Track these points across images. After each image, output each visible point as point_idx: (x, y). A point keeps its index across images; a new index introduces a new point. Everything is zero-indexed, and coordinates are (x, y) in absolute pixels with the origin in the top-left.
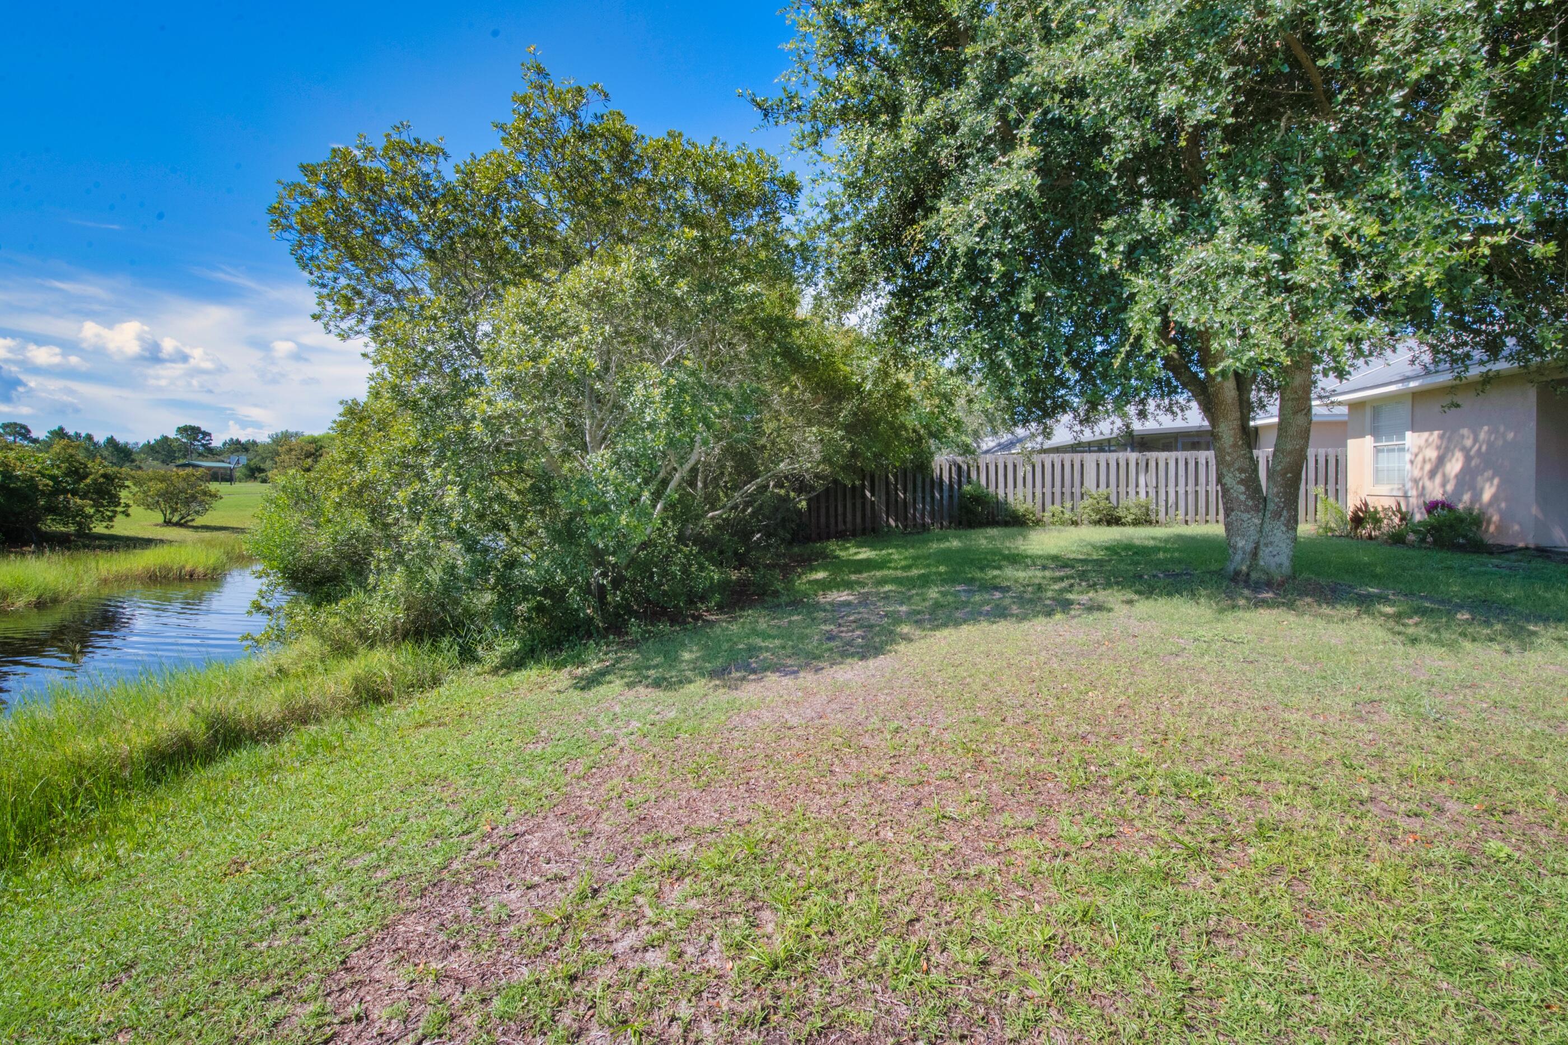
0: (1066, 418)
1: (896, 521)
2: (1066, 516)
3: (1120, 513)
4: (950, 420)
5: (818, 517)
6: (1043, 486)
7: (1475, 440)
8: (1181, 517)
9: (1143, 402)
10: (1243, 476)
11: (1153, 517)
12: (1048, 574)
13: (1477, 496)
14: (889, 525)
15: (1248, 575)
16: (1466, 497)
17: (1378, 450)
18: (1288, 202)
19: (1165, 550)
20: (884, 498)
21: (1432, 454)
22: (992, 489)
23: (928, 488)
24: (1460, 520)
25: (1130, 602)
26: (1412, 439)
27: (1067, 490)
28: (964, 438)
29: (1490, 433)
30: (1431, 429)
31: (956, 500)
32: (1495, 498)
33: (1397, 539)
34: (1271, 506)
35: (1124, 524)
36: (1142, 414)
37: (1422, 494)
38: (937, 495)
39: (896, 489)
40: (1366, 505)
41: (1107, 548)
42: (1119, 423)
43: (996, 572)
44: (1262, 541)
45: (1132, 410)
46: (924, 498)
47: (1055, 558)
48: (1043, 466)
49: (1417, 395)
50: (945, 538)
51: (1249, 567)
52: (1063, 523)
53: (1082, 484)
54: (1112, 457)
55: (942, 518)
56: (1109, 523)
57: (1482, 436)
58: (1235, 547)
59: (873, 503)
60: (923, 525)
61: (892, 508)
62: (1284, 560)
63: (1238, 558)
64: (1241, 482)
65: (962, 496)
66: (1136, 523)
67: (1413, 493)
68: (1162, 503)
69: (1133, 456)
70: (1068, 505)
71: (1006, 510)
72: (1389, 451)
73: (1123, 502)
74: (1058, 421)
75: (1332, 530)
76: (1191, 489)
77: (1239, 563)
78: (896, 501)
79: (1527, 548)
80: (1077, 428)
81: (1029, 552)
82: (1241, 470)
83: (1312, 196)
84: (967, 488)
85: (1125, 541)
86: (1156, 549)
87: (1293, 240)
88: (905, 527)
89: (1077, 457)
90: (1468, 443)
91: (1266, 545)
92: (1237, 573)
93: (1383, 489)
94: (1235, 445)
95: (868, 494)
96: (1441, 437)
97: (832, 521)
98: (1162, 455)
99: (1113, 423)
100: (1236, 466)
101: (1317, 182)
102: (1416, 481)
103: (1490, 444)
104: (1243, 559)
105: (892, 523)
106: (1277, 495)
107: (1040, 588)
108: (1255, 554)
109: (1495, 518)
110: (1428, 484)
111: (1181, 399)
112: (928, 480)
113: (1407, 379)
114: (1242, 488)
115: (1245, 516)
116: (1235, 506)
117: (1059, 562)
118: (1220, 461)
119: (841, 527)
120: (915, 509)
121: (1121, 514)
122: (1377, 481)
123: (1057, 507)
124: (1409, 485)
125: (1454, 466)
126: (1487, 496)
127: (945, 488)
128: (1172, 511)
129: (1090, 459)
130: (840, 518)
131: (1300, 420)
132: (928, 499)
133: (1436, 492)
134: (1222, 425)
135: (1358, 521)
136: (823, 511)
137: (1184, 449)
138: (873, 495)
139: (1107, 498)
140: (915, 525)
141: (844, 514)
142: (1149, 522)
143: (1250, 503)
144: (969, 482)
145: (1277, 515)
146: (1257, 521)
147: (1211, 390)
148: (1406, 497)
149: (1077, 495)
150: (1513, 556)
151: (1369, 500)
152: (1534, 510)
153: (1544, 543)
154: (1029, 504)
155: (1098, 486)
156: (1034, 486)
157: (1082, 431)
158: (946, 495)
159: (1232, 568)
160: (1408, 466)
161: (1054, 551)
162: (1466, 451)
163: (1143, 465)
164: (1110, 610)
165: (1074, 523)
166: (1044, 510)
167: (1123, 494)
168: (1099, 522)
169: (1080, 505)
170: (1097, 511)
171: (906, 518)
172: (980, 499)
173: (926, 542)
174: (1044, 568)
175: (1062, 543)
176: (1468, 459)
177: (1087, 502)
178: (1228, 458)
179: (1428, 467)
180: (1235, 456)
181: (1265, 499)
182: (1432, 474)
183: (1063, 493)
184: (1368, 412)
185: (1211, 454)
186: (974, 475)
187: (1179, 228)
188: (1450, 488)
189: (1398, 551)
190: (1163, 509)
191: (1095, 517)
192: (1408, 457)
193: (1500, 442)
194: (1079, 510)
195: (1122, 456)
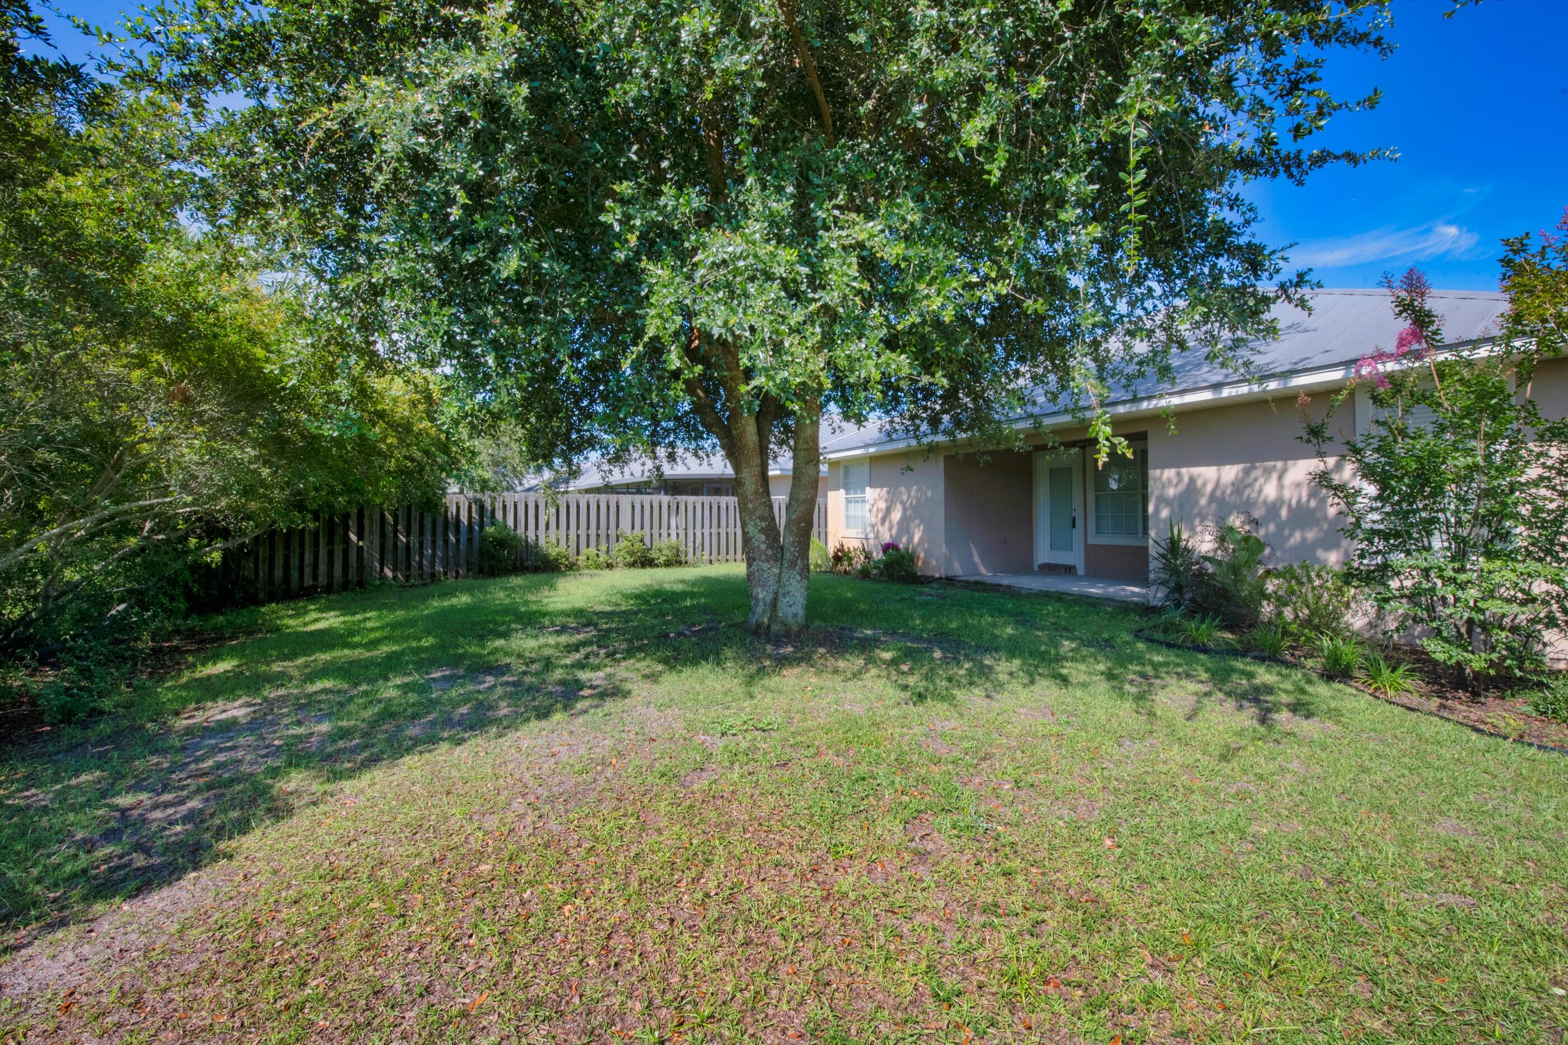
0: (594, 456)
1: (394, 570)
2: (601, 559)
3: (653, 554)
4: (463, 450)
5: (271, 569)
6: (578, 528)
7: (909, 496)
8: (706, 557)
9: (672, 445)
10: (764, 524)
11: (683, 558)
12: (564, 639)
13: (910, 539)
14: (383, 577)
15: (769, 627)
16: (904, 539)
17: (848, 501)
18: (813, 215)
19: (692, 595)
20: (377, 542)
21: (882, 505)
22: (520, 531)
23: (439, 530)
24: (903, 557)
25: (652, 677)
26: (871, 493)
27: (603, 532)
28: (480, 472)
29: (917, 491)
30: (882, 487)
31: (476, 544)
32: (921, 540)
33: (864, 574)
34: (788, 556)
35: (656, 566)
36: (672, 457)
37: (877, 537)
38: (452, 538)
39: (396, 531)
40: (842, 545)
41: (637, 597)
42: (650, 464)
43: (500, 643)
44: (781, 591)
45: (661, 452)
46: (434, 542)
47: (578, 613)
48: (578, 507)
49: (874, 459)
50: (451, 593)
51: (770, 619)
52: (598, 567)
53: (618, 526)
54: (647, 499)
55: (458, 565)
56: (643, 565)
57: (913, 493)
58: (757, 599)
59: (360, 549)
60: (433, 575)
61: (389, 556)
62: (799, 610)
63: (759, 610)
64: (762, 531)
65: (483, 539)
66: (668, 564)
67: (871, 536)
68: (691, 544)
69: (665, 499)
70: (603, 547)
71: (537, 554)
72: (857, 502)
73: (657, 544)
74: (586, 458)
75: (820, 566)
76: (714, 531)
77: (760, 615)
78: (395, 545)
79: (941, 578)
80: (606, 467)
81: (551, 608)
82: (762, 518)
83: (837, 212)
84: (490, 530)
85: (656, 587)
86: (684, 595)
87: (821, 257)
88: (407, 578)
89: (613, 498)
90: (905, 497)
91: (784, 595)
92: (759, 626)
93: (852, 533)
94: (756, 492)
95: (354, 537)
96: (888, 492)
97: (295, 574)
98: (691, 499)
99: (643, 464)
100: (758, 514)
101: (841, 199)
102: (873, 526)
103: (918, 500)
104: (764, 611)
105: (389, 573)
106: (793, 544)
107: (548, 664)
108: (774, 605)
109: (922, 555)
110: (881, 528)
111: (707, 444)
112: (440, 520)
113: (867, 446)
114: (763, 537)
115: (766, 566)
116: (757, 555)
117: (583, 618)
118: (743, 507)
119: (308, 581)
120: (421, 555)
121: (654, 556)
122: (848, 526)
123: (592, 550)
124: (869, 529)
125: (896, 515)
126: (916, 539)
127: (463, 530)
128: (698, 551)
129: (626, 500)
130: (307, 571)
131: (810, 470)
132: (440, 543)
133: (886, 537)
134: (745, 471)
135: (837, 559)
136: (279, 560)
137: (709, 494)
138: (360, 537)
139: (642, 540)
140: (421, 576)
141: (315, 566)
142: (680, 563)
143: (770, 553)
144: (493, 524)
145: (793, 564)
146: (776, 571)
147: (734, 432)
148: (867, 539)
149: (613, 537)
150: (935, 585)
151: (845, 541)
152: (944, 549)
153: (950, 574)
154: (562, 548)
155: (633, 528)
156: (568, 528)
157: (610, 471)
158: (463, 538)
159: (754, 620)
160: (868, 514)
161: (579, 603)
162: (902, 503)
163: (674, 507)
164: (625, 695)
165: (610, 566)
166: (578, 554)
167: (656, 537)
168: (632, 565)
169: (616, 547)
170: (632, 553)
171: (408, 567)
172: (505, 542)
173: (424, 598)
174: (563, 629)
175: (591, 592)
176: (905, 510)
177: (623, 544)
178: (750, 506)
179: (880, 515)
180: (756, 503)
181: (782, 548)
182: (883, 521)
183: (598, 535)
184: (842, 470)
185: (732, 500)
186: (499, 515)
187: (705, 220)
188: (894, 532)
189: (867, 585)
190: (691, 550)
191: (630, 559)
192: (868, 506)
193: (923, 499)
194: (614, 553)
195: (656, 498)
